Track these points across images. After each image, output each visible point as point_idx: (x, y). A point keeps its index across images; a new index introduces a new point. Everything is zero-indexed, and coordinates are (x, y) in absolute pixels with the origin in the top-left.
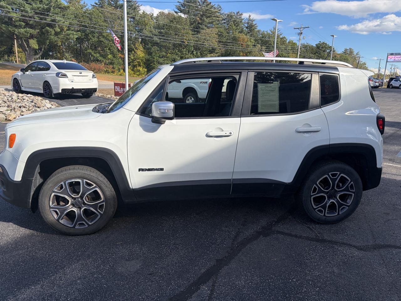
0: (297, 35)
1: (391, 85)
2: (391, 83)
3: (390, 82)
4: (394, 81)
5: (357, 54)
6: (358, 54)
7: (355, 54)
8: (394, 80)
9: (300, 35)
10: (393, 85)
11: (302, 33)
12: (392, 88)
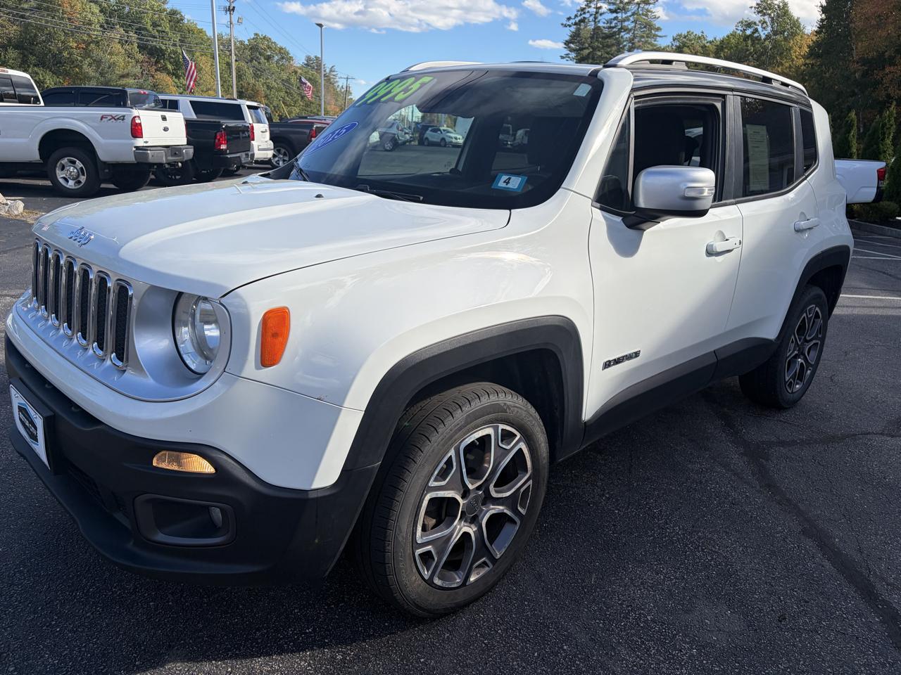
0: (224, 12)
1: (427, 138)
2: (425, 136)
3: (424, 134)
4: (431, 131)
5: (331, 71)
6: (333, 69)
7: (328, 71)
8: (430, 129)
9: (230, 14)
10: (430, 139)
11: (234, 7)
12: (428, 145)
